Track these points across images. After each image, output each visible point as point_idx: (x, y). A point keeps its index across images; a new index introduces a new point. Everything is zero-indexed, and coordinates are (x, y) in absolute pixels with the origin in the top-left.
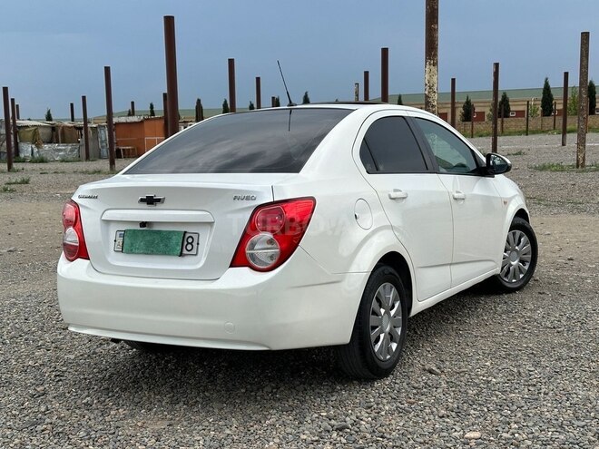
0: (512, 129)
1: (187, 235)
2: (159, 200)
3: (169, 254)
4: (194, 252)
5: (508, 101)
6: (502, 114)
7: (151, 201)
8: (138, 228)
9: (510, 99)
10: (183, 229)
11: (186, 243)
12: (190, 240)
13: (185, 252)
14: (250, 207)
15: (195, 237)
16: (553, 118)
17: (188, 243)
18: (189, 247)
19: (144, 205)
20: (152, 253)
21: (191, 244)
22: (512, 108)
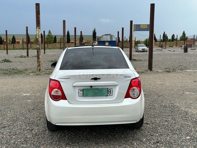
0: (17, 48)
1: (108, 89)
2: (99, 79)
3: (102, 96)
4: (111, 94)
5: (15, 38)
6: (13, 42)
7: (96, 79)
8: (90, 88)
9: (16, 37)
10: (107, 87)
11: (108, 92)
12: (110, 91)
13: (108, 95)
14: (129, 80)
15: (111, 90)
16: (30, 44)
17: (109, 92)
18: (110, 93)
19: (93, 80)
20: (96, 96)
21: (110, 92)
22: (16, 41)
